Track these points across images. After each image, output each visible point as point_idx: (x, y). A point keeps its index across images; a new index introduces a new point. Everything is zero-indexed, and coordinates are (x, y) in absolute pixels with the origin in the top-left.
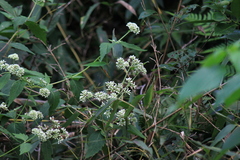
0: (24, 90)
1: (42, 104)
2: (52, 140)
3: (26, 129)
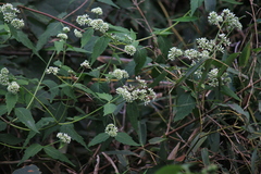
0: (108, 47)
1: (127, 63)
2: (138, 101)
3: (110, 89)
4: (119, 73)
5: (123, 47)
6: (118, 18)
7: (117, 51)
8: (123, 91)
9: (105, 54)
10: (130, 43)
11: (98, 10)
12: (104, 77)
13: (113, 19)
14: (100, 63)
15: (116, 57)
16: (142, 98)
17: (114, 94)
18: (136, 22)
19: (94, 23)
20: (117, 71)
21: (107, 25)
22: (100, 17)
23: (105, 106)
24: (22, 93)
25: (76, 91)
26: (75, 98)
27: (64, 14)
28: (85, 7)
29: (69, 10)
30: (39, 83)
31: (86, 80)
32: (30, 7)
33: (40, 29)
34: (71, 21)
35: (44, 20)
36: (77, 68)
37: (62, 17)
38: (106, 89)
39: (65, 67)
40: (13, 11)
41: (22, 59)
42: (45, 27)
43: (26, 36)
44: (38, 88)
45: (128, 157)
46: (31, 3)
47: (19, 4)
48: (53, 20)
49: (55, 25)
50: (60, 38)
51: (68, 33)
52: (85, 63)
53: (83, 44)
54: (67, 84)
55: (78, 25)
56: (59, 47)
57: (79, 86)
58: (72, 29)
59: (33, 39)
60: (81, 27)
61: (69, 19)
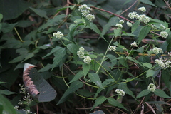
4: (156, 50)
5: (159, 33)
6: (155, 14)
7: (155, 35)
8: (159, 62)
9: (147, 37)
10: (164, 30)
11: (143, 9)
12: (146, 53)
13: (152, 15)
14: (144, 44)
15: (154, 40)
17: (153, 64)
18: (168, 16)
19: (140, 17)
20: (155, 49)
21: (148, 18)
22: (144, 13)
23: (147, 72)
24: (93, 63)
25: (128, 62)
26: (127, 66)
27: (120, 11)
28: (134, 7)
29: (123, 9)
30: (104, 56)
31: (135, 54)
32: (98, 8)
33: (104, 22)
34: (125, 16)
35: (107, 16)
36: (128, 47)
37: (119, 13)
38: (147, 60)
39: (121, 46)
40: (87, 9)
41: (93, 41)
42: (107, 20)
43: (95, 26)
44: (103, 60)
45: (163, 105)
46: (99, 5)
47: (92, 6)
48: (113, 16)
49: (114, 19)
50: (117, 27)
51: (123, 24)
52: (134, 44)
53: (133, 30)
54: (122, 57)
55: (129, 19)
56: (117, 33)
57: (130, 58)
58: (126, 21)
59: (100, 28)
60: (131, 20)
61: (123, 15)
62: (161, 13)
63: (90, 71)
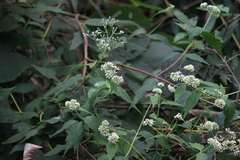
4: (210, 125)
5: (213, 101)
6: (208, 74)
7: (208, 105)
8: (214, 141)
9: (196, 107)
10: (220, 97)
11: (190, 67)
12: (195, 129)
13: (204, 75)
15: (206, 110)
16: (231, 148)
17: (206, 144)
18: (225, 78)
19: (186, 79)
20: (208, 123)
21: (198, 81)
22: (191, 74)
23: (197, 155)
24: (121, 143)
25: (169, 141)
26: (169, 148)
27: (159, 71)
28: (177, 65)
29: (163, 68)
30: (137, 134)
31: (180, 131)
32: (128, 65)
33: (136, 85)
34: (165, 77)
35: (141, 77)
36: (171, 120)
37: (156, 73)
38: (197, 139)
39: (160, 119)
40: (113, 69)
41: (121, 112)
42: (141, 83)
43: (124, 91)
44: (135, 138)
46: (129, 61)
47: (119, 63)
48: (149, 77)
49: (150, 81)
50: (155, 93)
51: (162, 88)
52: (179, 116)
53: (176, 98)
54: (162, 135)
55: (171, 81)
56: (154, 101)
57: (173, 136)
58: (166, 84)
59: (131, 93)
60: (174, 83)
61: (163, 75)
62: (215, 73)
63: (117, 154)
